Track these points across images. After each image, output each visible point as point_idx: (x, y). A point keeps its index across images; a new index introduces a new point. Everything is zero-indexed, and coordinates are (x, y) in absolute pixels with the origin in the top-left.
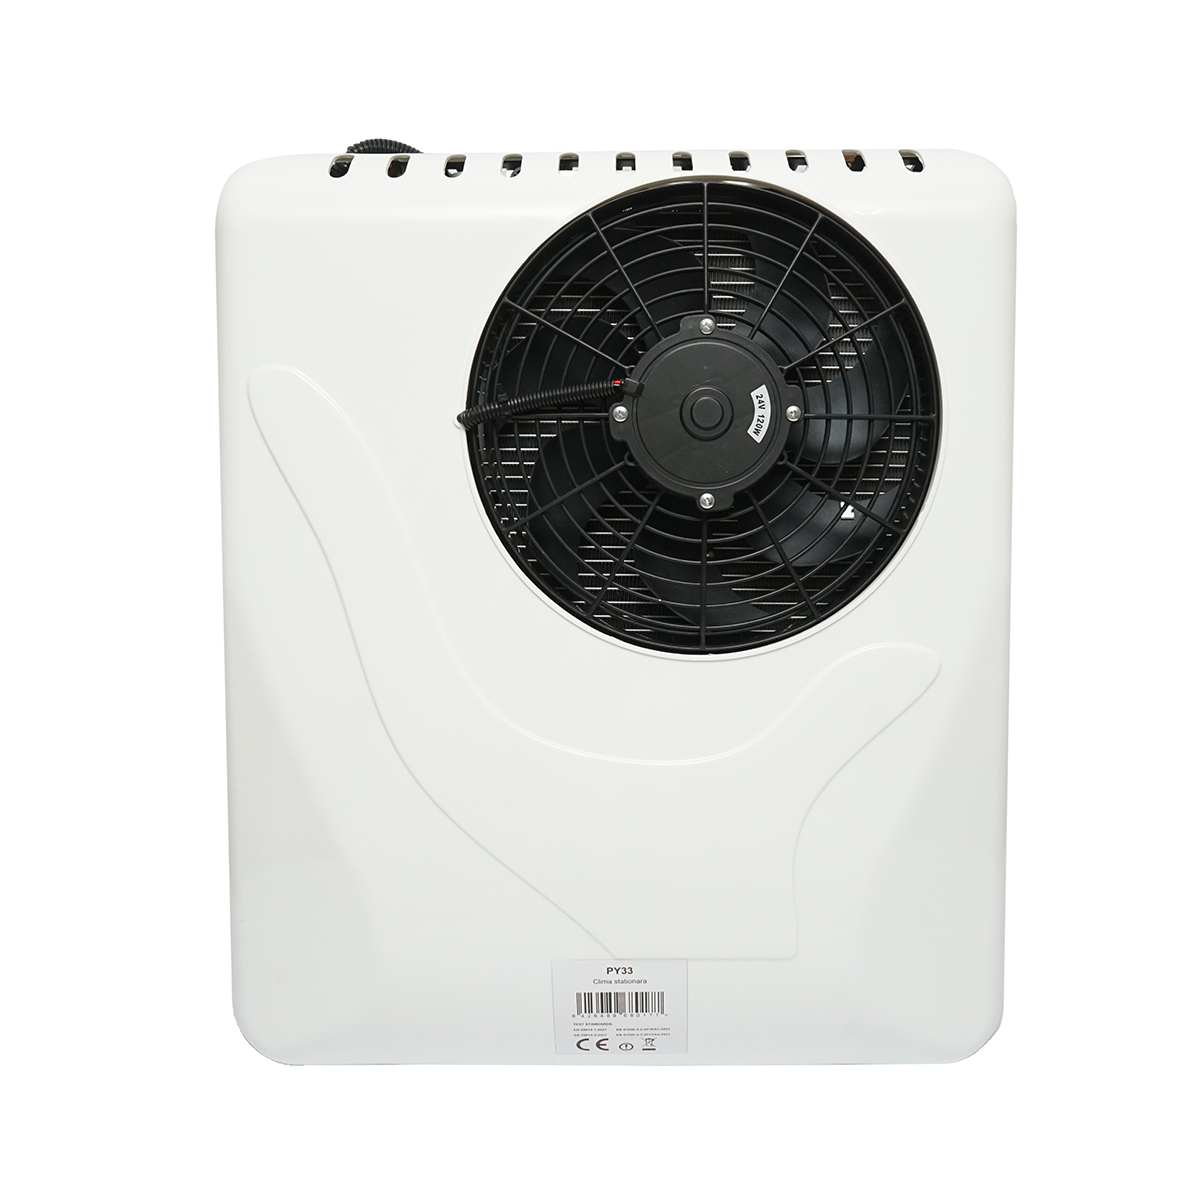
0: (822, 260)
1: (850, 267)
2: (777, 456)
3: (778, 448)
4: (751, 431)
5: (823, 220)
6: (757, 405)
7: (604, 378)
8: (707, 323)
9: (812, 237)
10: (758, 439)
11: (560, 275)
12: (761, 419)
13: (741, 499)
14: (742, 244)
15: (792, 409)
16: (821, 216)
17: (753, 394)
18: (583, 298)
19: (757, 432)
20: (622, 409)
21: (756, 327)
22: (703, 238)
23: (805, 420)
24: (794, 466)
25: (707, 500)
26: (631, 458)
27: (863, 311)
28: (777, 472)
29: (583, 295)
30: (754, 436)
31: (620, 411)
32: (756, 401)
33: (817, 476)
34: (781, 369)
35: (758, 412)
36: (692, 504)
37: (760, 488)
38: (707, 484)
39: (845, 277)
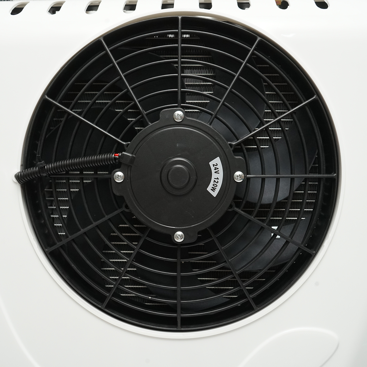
0: (259, 69)
1: (278, 72)
2: (228, 205)
3: (229, 200)
4: (209, 189)
5: (260, 41)
6: (213, 171)
7: (110, 152)
8: (179, 114)
9: (253, 54)
10: (215, 194)
11: (83, 79)
12: (216, 180)
13: (204, 234)
14: (202, 58)
15: (238, 173)
16: (259, 39)
17: (211, 163)
18: (98, 93)
19: (213, 189)
20: (120, 174)
21: (214, 116)
22: (177, 55)
23: (247, 180)
24: (239, 211)
25: (179, 236)
26: (127, 207)
27: (286, 101)
28: (228, 216)
29: (99, 91)
30: (211, 192)
31: (119, 176)
32: (213, 168)
33: (256, 216)
34: (231, 145)
35: (214, 176)
36: (170, 238)
37: (217, 226)
38: (180, 224)
39: (273, 79)
